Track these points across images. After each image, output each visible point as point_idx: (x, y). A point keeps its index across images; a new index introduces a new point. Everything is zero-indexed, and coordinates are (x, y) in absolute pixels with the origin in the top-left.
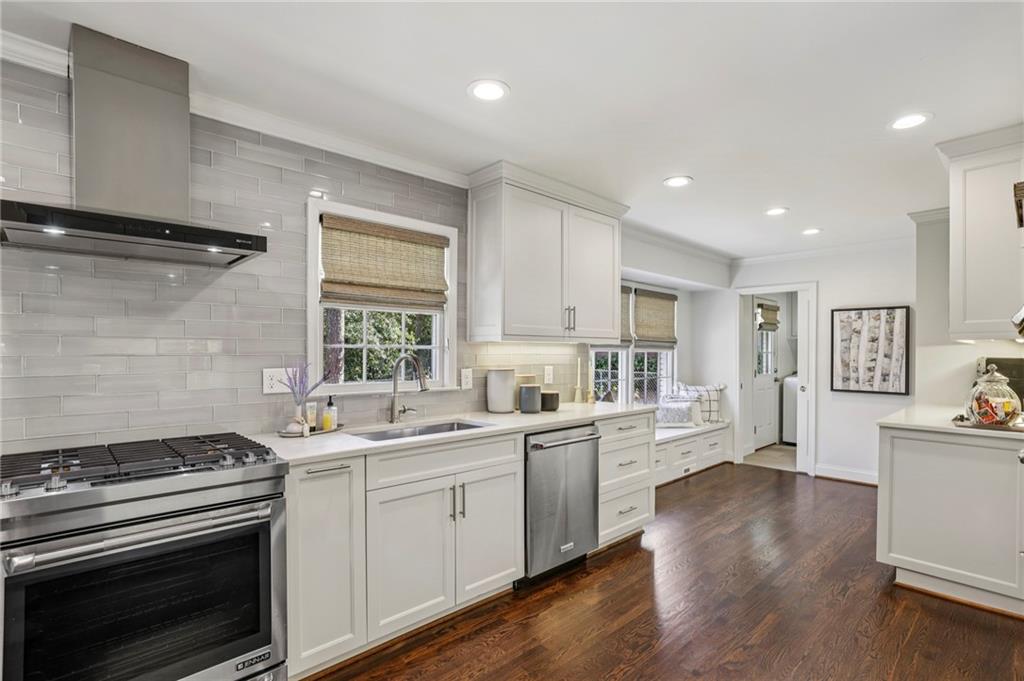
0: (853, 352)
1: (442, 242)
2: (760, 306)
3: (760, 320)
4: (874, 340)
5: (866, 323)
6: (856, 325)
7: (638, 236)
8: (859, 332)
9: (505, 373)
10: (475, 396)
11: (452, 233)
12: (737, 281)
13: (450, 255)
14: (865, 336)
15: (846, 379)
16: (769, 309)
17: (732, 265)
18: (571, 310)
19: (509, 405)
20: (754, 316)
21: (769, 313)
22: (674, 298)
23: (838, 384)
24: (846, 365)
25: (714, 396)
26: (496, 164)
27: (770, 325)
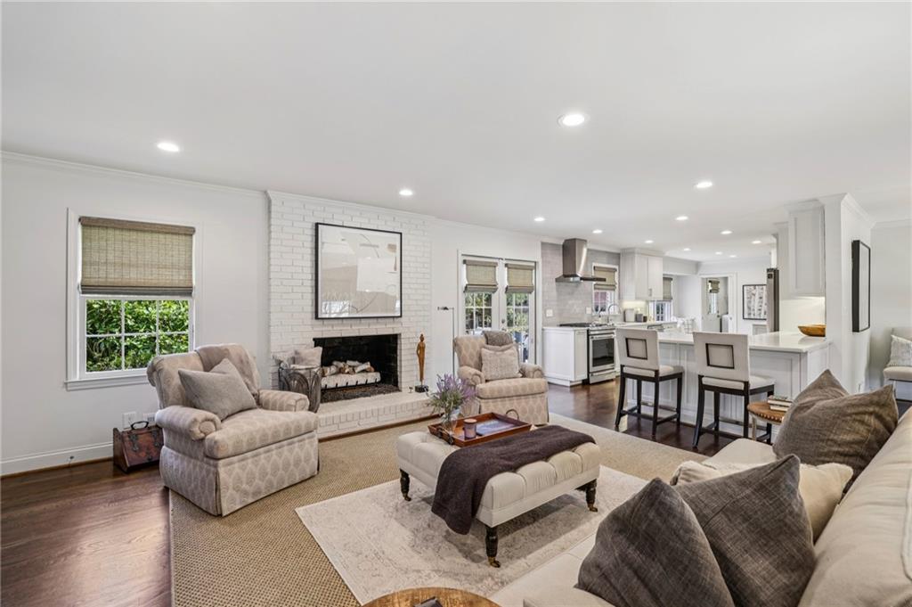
0: (752, 303)
1: (615, 270)
2: (710, 281)
3: (710, 288)
4: (761, 298)
5: (757, 291)
6: (754, 292)
7: (668, 261)
8: (754, 295)
9: (632, 310)
10: (622, 317)
11: (617, 267)
12: (700, 272)
13: (616, 274)
14: (757, 296)
15: (749, 314)
16: (714, 282)
17: (697, 265)
18: (651, 290)
19: (633, 319)
20: (708, 286)
21: (714, 285)
22: (671, 279)
23: (746, 316)
24: (749, 308)
25: (690, 322)
26: (634, 248)
27: (715, 290)
